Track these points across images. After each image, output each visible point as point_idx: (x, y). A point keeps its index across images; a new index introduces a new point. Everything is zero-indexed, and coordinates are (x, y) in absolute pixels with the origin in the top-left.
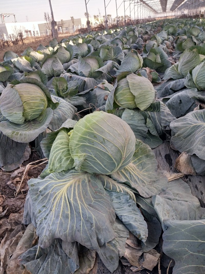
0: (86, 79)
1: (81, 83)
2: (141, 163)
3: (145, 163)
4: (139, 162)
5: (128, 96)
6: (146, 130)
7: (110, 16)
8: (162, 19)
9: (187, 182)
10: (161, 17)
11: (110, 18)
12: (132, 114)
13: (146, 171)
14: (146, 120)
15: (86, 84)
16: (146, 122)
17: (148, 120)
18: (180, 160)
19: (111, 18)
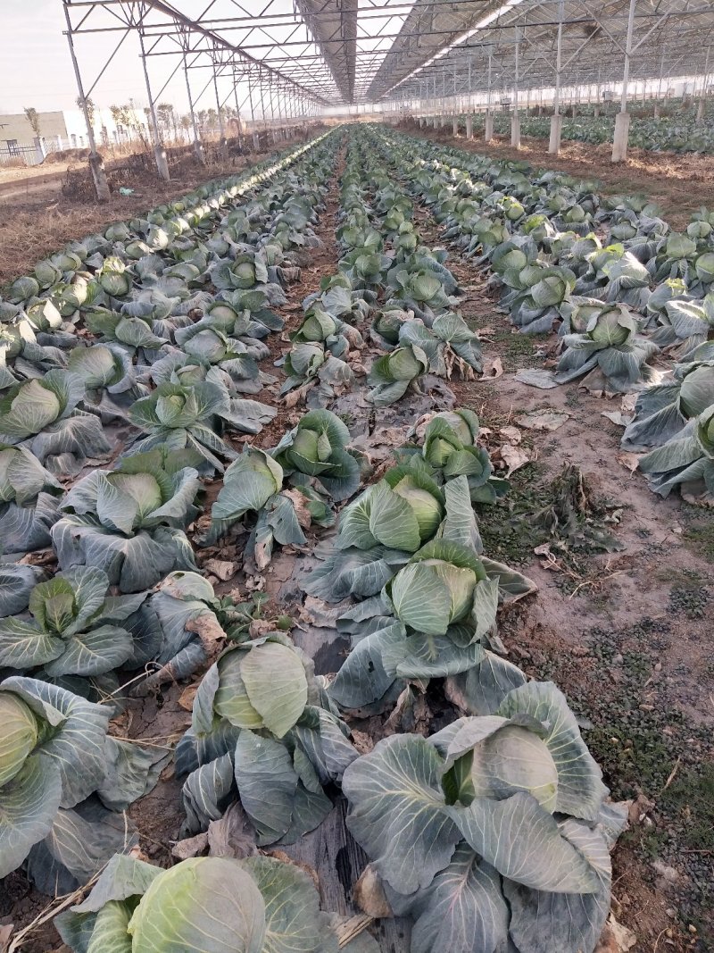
0: (125, 546)
1: (112, 559)
2: (284, 908)
3: (292, 906)
4: (279, 905)
5: (246, 713)
6: (294, 780)
7: (170, 108)
8: (343, 122)
9: (376, 937)
10: (340, 117)
11: (170, 114)
12: (259, 745)
13: (296, 926)
14: (292, 754)
15: (126, 562)
16: (292, 761)
17: (297, 753)
18: (363, 887)
19: (173, 118)
